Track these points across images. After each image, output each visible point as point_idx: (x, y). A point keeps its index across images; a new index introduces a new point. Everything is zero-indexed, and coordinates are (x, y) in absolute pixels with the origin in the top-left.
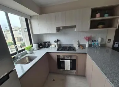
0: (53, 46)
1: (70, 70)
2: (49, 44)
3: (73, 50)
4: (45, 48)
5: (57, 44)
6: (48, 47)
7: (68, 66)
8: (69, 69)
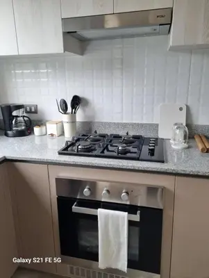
0: (52, 128)
1: (129, 266)
2: (33, 117)
3: (152, 152)
4: (11, 140)
5: (73, 122)
6: (27, 131)
7: (119, 245)
8: (122, 265)
